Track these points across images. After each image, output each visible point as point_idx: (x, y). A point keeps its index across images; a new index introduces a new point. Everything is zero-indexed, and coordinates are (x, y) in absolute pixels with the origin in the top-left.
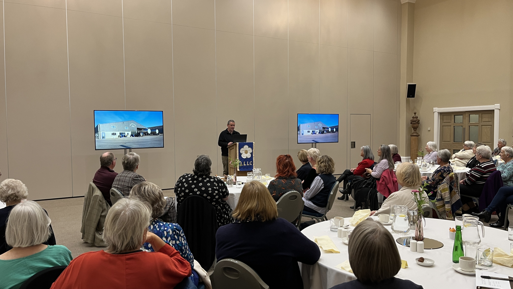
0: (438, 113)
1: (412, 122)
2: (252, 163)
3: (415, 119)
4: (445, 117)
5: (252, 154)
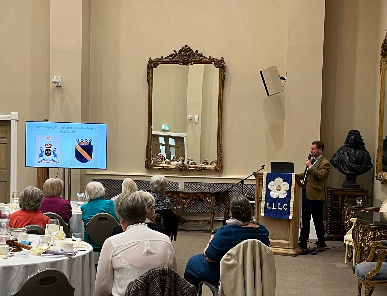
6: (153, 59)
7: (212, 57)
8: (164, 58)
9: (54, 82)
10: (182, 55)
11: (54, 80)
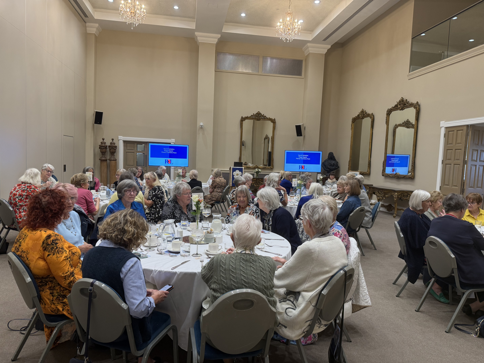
0: (123, 141)
4: (128, 145)
6: (243, 117)
7: (270, 118)
8: (249, 116)
10: (257, 116)
11: (199, 124)
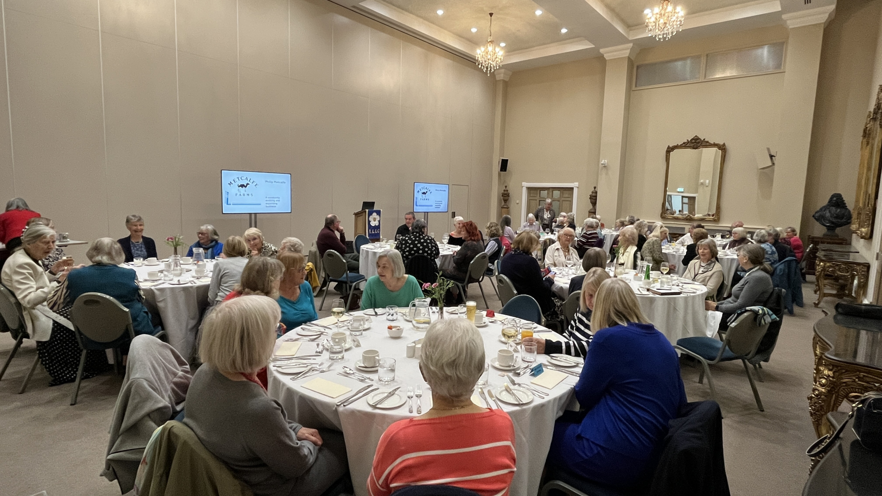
0: (526, 187)
1: (504, 195)
2: (379, 231)
3: (506, 192)
4: (532, 191)
5: (379, 221)
6: (671, 146)
7: (716, 143)
8: (679, 145)
9: (602, 164)
10: (693, 143)
11: (602, 162)
